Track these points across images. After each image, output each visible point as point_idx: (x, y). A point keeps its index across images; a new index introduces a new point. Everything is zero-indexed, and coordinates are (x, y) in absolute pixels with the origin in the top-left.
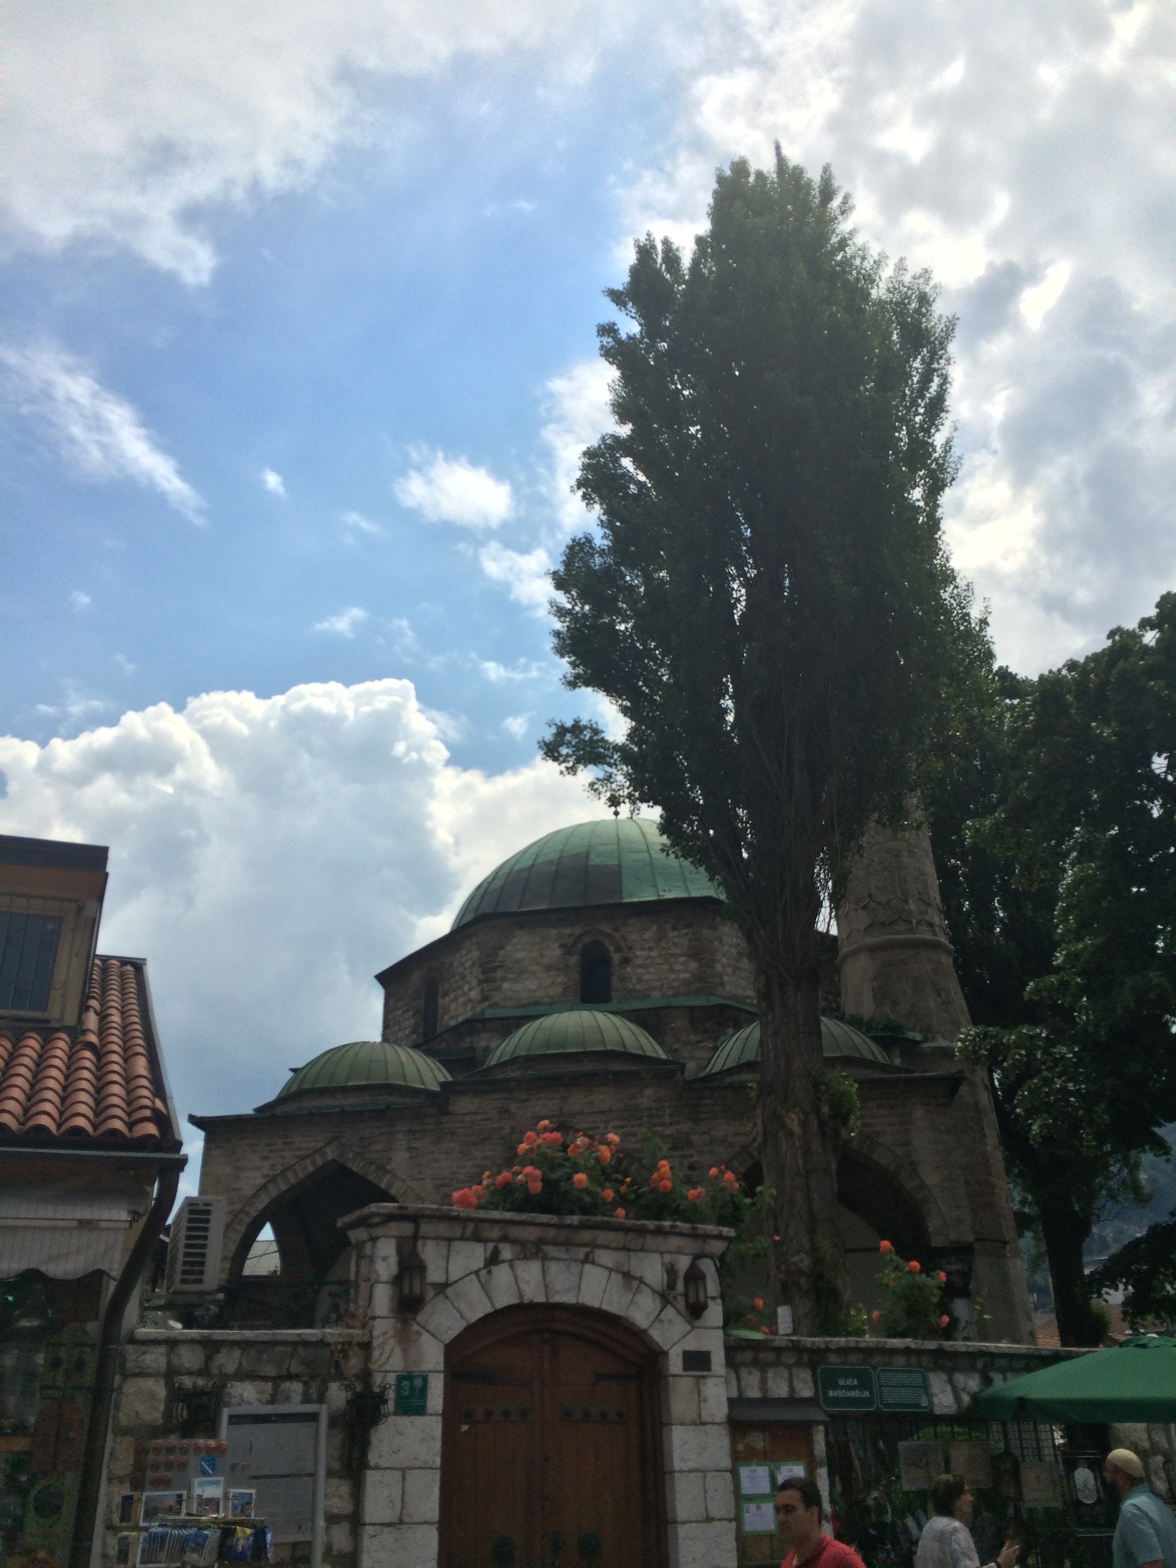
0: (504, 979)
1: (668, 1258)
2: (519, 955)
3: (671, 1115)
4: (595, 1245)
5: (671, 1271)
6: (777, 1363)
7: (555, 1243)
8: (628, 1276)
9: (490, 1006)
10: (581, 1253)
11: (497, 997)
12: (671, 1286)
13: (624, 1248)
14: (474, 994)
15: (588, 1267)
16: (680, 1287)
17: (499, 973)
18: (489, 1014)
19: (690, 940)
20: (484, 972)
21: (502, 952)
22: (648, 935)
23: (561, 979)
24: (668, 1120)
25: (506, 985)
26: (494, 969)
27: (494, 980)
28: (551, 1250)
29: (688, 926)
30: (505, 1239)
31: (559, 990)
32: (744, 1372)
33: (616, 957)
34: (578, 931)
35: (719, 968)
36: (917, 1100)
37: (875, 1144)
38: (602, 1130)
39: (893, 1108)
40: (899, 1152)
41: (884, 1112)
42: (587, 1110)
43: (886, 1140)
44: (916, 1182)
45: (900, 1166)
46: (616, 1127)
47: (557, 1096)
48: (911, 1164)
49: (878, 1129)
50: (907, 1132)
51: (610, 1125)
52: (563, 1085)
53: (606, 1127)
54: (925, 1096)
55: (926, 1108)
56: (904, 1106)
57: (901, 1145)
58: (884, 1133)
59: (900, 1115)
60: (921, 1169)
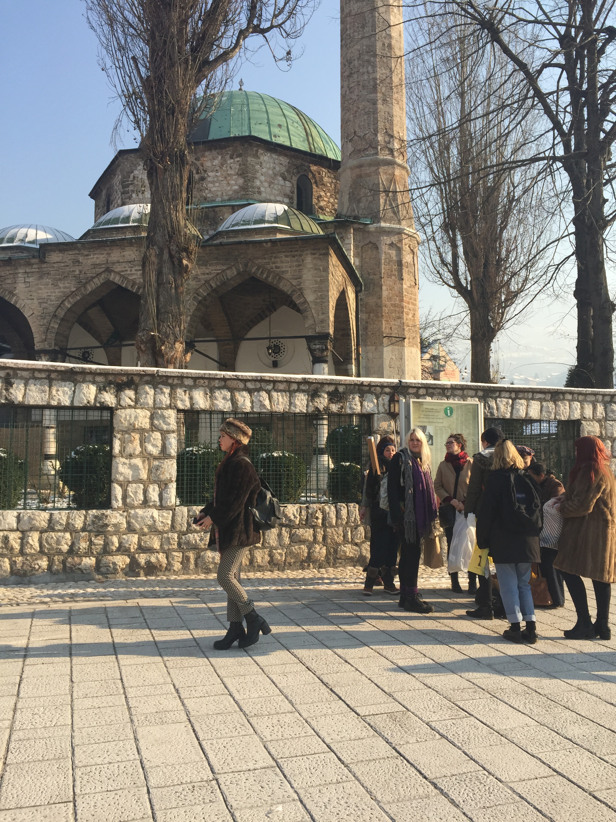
0: (133, 192)
17: (131, 188)
19: (240, 165)
20: (123, 188)
21: (132, 175)
22: (216, 162)
26: (128, 186)
29: (239, 156)
33: (198, 177)
35: (258, 183)
36: (309, 252)
37: (281, 279)
38: (129, 272)
39: (294, 257)
40: (294, 282)
41: (289, 259)
42: (121, 261)
43: (287, 276)
44: (302, 300)
45: (294, 291)
46: (136, 270)
47: (105, 252)
48: (300, 289)
49: (284, 269)
50: (300, 270)
51: (133, 269)
52: (108, 246)
53: (131, 271)
54: (314, 249)
55: (313, 256)
56: (301, 256)
57: (296, 279)
58: (287, 272)
59: (297, 261)
60: (305, 292)
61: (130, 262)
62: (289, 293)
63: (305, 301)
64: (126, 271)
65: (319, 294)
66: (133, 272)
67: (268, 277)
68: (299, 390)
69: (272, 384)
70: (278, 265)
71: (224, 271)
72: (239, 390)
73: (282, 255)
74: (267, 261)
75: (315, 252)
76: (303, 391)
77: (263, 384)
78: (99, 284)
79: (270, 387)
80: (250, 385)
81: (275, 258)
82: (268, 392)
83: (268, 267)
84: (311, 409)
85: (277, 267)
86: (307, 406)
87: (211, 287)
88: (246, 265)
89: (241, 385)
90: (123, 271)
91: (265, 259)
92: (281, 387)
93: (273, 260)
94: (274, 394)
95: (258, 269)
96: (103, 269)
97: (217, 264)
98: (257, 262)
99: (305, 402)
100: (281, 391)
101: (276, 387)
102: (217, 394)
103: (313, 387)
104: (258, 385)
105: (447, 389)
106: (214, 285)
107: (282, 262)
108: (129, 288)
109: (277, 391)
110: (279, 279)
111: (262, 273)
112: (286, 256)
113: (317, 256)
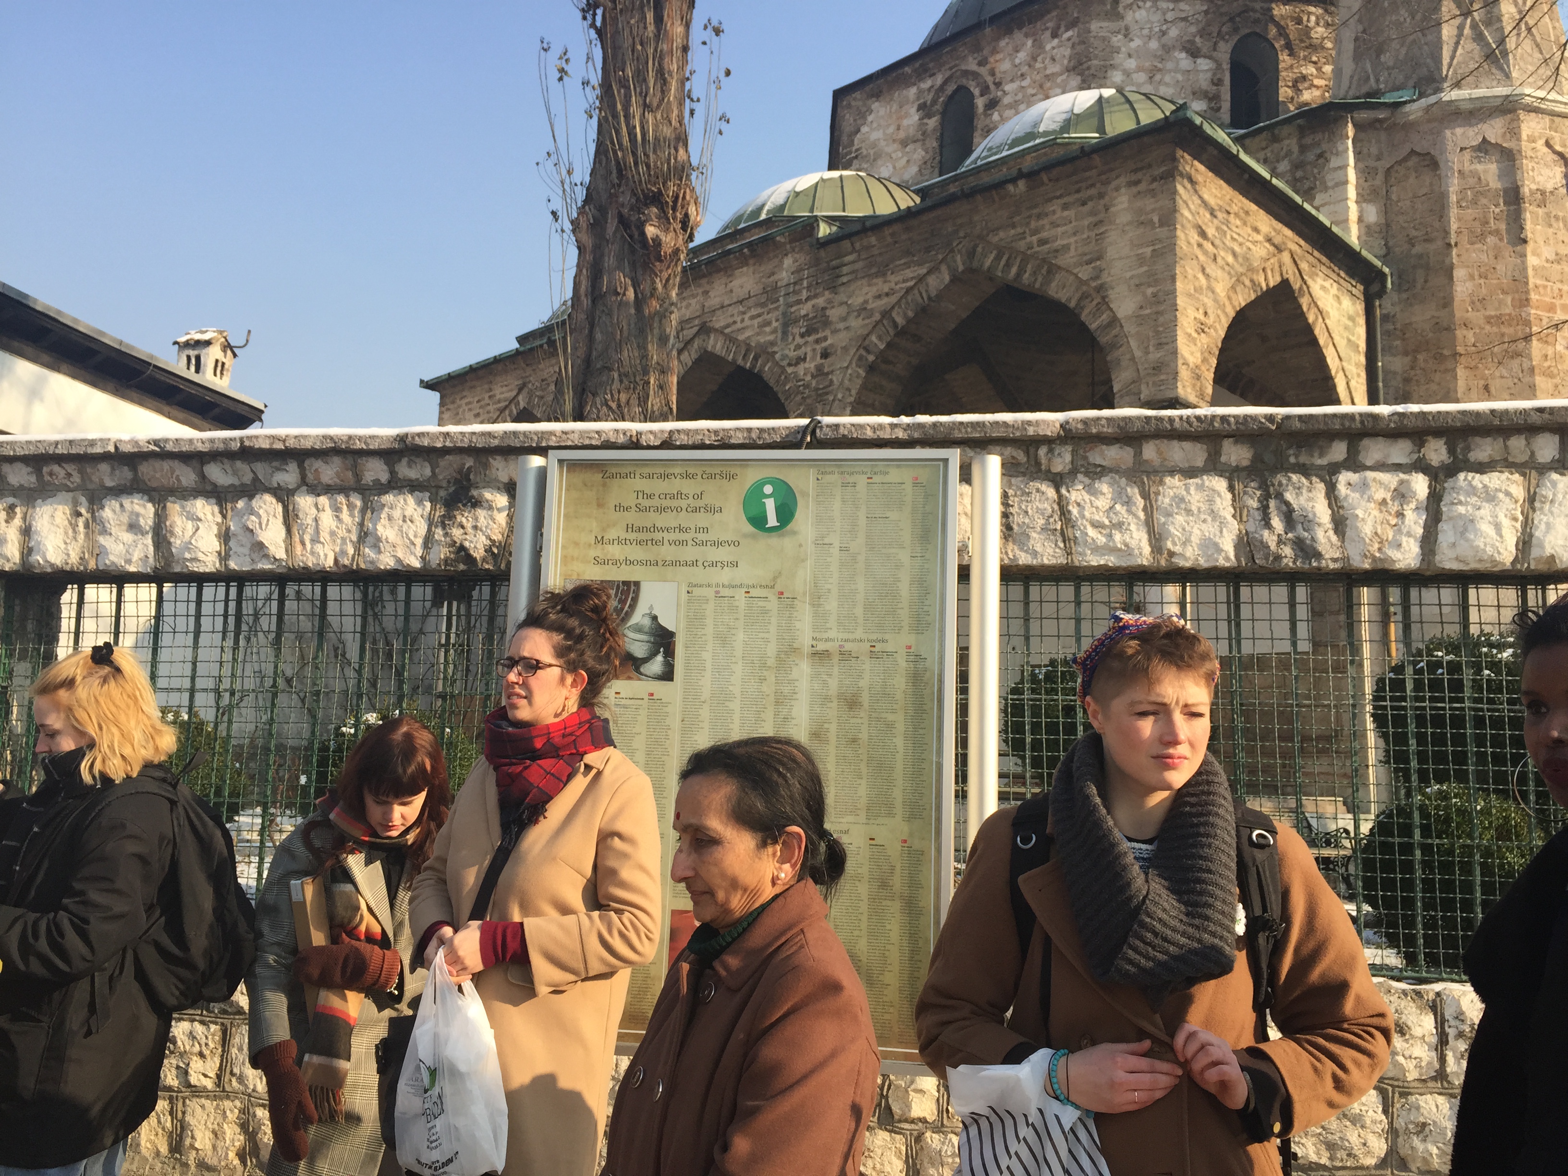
2: (874, 135)
3: (809, 288)
19: (1073, 47)
22: (1022, 56)
23: (919, 153)
24: (804, 294)
34: (940, 80)
36: (1122, 180)
37: (1053, 270)
38: (739, 325)
39: (1084, 204)
40: (1084, 273)
41: (1070, 213)
42: (727, 302)
43: (1066, 260)
44: (1105, 317)
45: (1085, 296)
46: (752, 318)
47: (700, 291)
48: (1100, 289)
49: (1059, 243)
50: (1100, 238)
51: (747, 317)
52: (704, 276)
53: (743, 321)
54: (1135, 171)
55: (1134, 190)
56: (1101, 196)
57: (1088, 263)
58: (1066, 248)
59: (1093, 213)
60: (1112, 294)
61: (741, 302)
62: (1072, 304)
63: (1114, 321)
64: (735, 322)
65: (1150, 291)
66: (747, 322)
67: (1021, 271)
68: (395, 485)
69: (293, 467)
70: (1044, 235)
71: (921, 279)
72: (185, 494)
73: (1055, 206)
74: (1019, 230)
75: (1139, 175)
76: (413, 487)
77: (261, 469)
78: (690, 364)
79: (288, 476)
80: (216, 473)
81: (1039, 217)
82: (284, 495)
83: (1022, 245)
84: (440, 553)
85: (1043, 242)
86: (428, 541)
87: (895, 325)
88: (971, 254)
89: (187, 476)
90: (728, 326)
91: (1014, 226)
92: (328, 472)
93: (1033, 224)
94: (305, 502)
95: (998, 258)
96: (696, 329)
97: (907, 266)
98: (995, 239)
99: (421, 527)
100: (328, 490)
101: (310, 477)
102: (110, 512)
103: (448, 467)
104: (245, 472)
105: (1048, 441)
106: (900, 321)
107: (1054, 225)
108: (740, 362)
109: (316, 489)
110: (1049, 272)
111: (1008, 265)
112: (1065, 207)
113: (1142, 187)
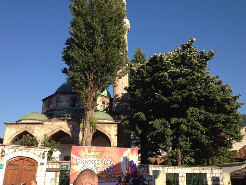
0: (60, 103)
1: (40, 151)
2: (62, 99)
4: (30, 149)
5: (41, 153)
6: (55, 164)
7: (24, 149)
8: (34, 153)
9: (57, 107)
10: (28, 150)
11: (58, 105)
12: (40, 155)
13: (34, 150)
14: (55, 105)
15: (28, 152)
16: (42, 155)
17: (59, 102)
18: (57, 108)
20: (57, 101)
21: (60, 99)
23: (69, 103)
25: (60, 104)
26: (58, 101)
27: (58, 103)
28: (23, 150)
30: (17, 148)
31: (68, 105)
32: (49, 165)
33: (78, 100)
34: (72, 96)
48: (110, 135)
55: (114, 127)
57: (109, 132)
59: (110, 128)
62: (107, 135)
63: (111, 138)
74: (103, 127)
78: (58, 131)
88: (97, 128)
90: (65, 128)
96: (60, 127)
98: (100, 127)
107: (106, 128)
110: (105, 132)
111: (101, 130)
